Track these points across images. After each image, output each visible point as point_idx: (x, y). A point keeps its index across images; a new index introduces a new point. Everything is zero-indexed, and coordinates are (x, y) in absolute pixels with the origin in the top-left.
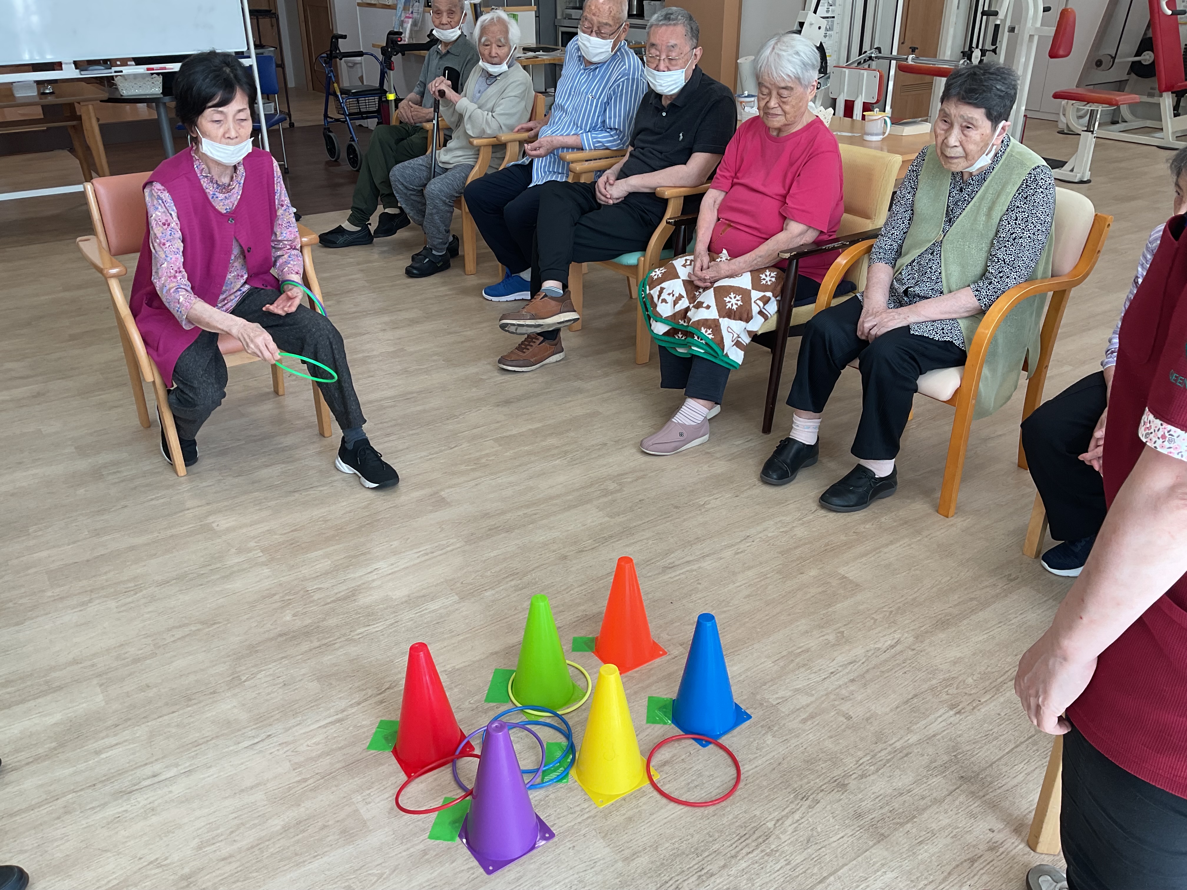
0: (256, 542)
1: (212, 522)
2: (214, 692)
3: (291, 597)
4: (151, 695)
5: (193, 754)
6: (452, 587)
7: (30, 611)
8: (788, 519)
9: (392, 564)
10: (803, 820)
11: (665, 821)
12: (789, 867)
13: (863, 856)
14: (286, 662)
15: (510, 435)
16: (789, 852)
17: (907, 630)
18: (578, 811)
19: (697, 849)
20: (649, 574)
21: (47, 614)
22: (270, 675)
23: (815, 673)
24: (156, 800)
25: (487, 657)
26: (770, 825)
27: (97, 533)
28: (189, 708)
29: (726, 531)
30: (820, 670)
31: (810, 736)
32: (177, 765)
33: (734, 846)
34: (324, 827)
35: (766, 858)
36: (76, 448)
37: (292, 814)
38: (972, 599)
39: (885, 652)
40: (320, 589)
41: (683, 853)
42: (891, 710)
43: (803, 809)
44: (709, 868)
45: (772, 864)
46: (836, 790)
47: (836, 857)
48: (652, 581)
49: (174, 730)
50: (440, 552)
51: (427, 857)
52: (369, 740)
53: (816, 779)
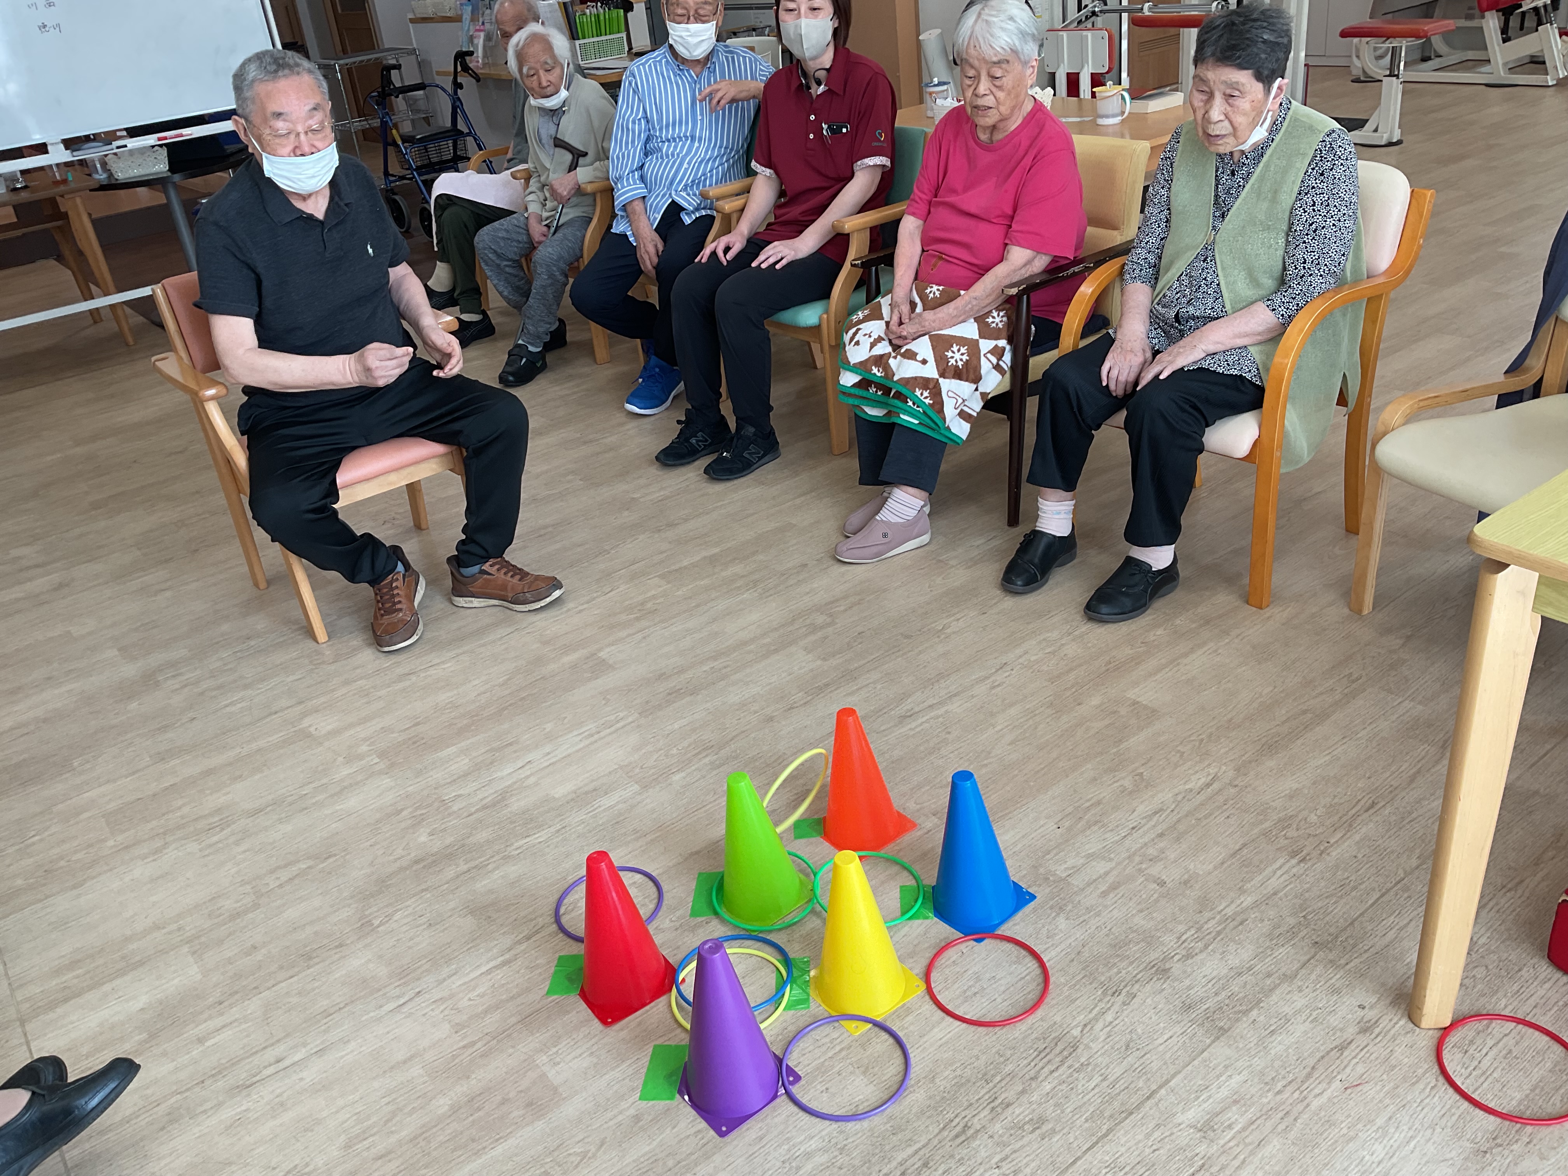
0: (369, 745)
1: (310, 726)
2: (341, 945)
3: (424, 811)
4: (259, 958)
5: (323, 1028)
6: (630, 774)
7: (89, 868)
8: (1055, 634)
9: (549, 754)
10: (1117, 1022)
11: (940, 1042)
12: (1105, 1084)
13: (1200, 1059)
14: (428, 895)
15: (680, 568)
16: (1104, 1065)
17: (1224, 761)
18: (826, 1043)
19: (985, 1074)
20: (882, 728)
21: (111, 870)
22: (410, 914)
23: (1112, 830)
24: (284, 1092)
25: (686, 859)
26: (1076, 1032)
27: (161, 757)
28: (312, 970)
29: (976, 661)
30: (1117, 826)
31: (1115, 912)
32: (305, 1045)
33: (1033, 1064)
34: (505, 1101)
35: (1076, 1075)
36: (119, 650)
37: (461, 1090)
38: (1304, 712)
39: (1199, 793)
40: (459, 796)
41: (968, 1081)
42: (1215, 868)
43: (1116, 1007)
44: (1003, 1096)
45: (1083, 1082)
46: (1155, 979)
47: (1165, 1063)
48: (886, 736)
49: (294, 1000)
50: (608, 731)
51: (641, 1124)
52: (548, 983)
53: (1128, 967)
